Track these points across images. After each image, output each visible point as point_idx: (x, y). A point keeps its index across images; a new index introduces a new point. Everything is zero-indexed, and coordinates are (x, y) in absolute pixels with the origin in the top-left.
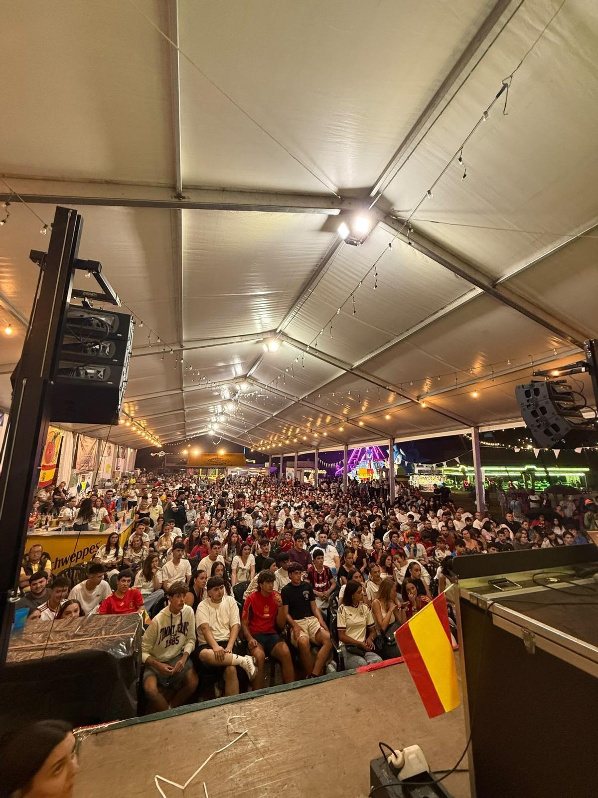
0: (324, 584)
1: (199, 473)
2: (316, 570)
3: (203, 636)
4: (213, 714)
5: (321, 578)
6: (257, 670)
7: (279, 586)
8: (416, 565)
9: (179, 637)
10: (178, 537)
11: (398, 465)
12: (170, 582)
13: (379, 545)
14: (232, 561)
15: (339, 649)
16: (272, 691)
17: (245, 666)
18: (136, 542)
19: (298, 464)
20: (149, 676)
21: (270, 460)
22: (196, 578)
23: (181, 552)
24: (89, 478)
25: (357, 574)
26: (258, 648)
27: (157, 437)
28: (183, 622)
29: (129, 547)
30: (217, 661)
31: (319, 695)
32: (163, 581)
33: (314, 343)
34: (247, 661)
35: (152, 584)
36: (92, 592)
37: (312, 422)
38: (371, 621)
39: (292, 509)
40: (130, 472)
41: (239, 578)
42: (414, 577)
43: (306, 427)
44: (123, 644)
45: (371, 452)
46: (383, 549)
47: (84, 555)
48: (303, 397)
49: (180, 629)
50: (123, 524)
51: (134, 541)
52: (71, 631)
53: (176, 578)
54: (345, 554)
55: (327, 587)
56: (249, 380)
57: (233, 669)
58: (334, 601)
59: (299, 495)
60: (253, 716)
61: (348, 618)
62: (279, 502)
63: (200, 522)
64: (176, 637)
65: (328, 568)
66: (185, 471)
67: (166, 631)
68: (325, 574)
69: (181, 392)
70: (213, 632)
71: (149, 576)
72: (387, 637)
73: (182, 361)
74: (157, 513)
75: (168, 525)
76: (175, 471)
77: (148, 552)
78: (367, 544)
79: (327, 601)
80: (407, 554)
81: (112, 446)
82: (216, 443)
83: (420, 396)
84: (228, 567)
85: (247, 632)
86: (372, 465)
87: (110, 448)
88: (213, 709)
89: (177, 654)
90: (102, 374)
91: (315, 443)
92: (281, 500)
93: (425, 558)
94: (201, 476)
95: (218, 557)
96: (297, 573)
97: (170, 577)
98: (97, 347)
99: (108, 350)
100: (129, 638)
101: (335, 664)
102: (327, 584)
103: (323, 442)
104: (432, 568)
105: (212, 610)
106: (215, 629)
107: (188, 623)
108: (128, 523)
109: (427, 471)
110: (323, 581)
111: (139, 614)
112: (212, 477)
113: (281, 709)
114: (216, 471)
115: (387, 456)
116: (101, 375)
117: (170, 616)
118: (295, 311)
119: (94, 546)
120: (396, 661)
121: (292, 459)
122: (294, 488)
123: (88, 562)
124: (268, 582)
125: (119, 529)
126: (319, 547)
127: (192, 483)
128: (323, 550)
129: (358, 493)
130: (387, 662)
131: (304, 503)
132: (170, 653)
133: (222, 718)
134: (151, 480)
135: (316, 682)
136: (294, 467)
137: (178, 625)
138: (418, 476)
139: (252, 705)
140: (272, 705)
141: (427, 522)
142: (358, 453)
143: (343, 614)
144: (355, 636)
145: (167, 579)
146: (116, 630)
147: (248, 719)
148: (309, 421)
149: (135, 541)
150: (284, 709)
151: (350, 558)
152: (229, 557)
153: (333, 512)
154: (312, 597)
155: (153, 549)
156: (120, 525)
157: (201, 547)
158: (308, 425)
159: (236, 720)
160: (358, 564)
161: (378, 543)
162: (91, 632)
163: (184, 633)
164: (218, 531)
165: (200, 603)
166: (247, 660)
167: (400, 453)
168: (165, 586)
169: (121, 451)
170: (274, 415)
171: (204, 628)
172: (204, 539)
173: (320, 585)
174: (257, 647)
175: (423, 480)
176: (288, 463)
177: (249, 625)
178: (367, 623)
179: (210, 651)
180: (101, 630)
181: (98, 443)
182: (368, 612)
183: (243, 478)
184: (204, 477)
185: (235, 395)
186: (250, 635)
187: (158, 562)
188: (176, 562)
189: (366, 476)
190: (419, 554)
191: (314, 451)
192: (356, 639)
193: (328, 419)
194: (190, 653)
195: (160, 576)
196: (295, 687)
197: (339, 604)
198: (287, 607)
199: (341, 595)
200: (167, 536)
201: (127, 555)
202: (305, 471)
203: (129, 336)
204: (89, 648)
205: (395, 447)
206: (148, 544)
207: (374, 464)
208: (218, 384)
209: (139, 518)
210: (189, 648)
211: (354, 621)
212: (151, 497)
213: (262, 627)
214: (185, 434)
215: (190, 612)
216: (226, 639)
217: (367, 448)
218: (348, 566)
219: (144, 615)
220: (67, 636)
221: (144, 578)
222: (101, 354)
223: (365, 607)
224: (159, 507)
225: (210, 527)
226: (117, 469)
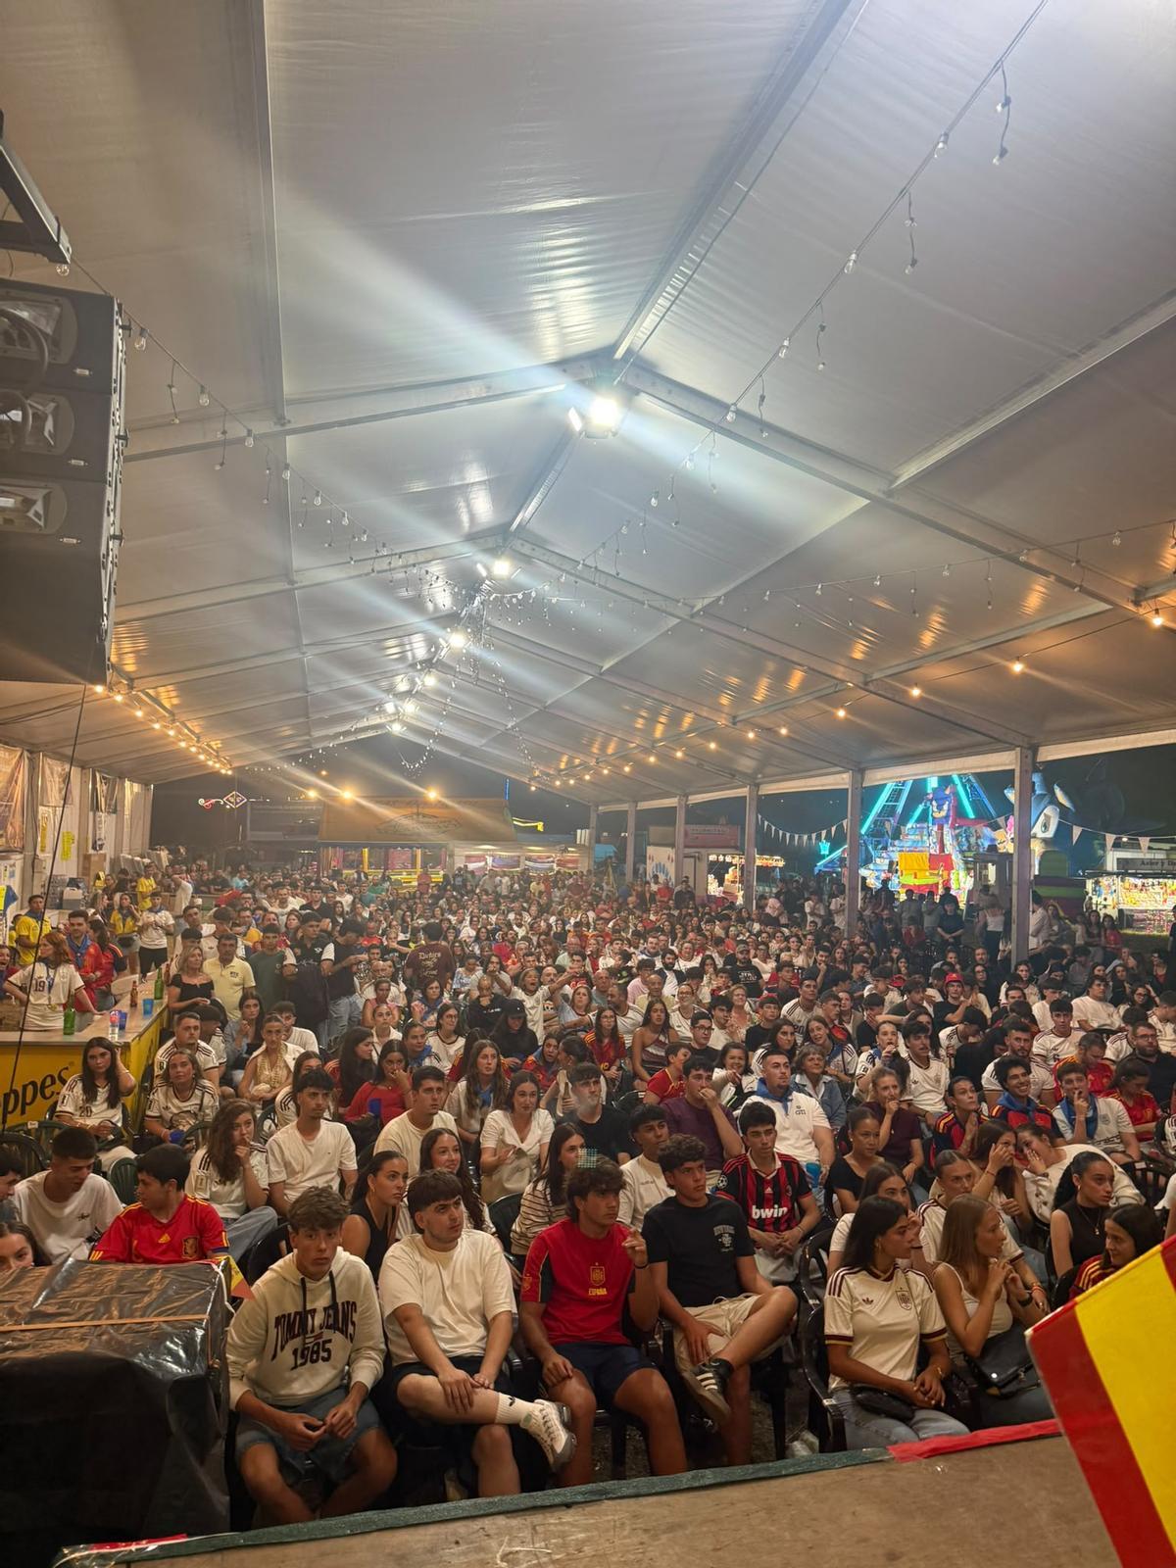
0: (778, 1212)
1: (361, 862)
2: (754, 1166)
3: (405, 1342)
4: (454, 1539)
5: (769, 1190)
6: (574, 1441)
7: (635, 1210)
8: (1097, 1165)
9: (330, 1341)
10: (307, 1056)
11: (1045, 841)
12: (292, 1187)
13: (968, 1098)
14: (480, 1133)
15: (829, 1396)
16: (625, 1491)
17: (535, 1426)
18: (179, 1069)
19: (686, 834)
20: (254, 1441)
21: (593, 821)
22: (375, 1176)
23: (320, 1100)
24: (12, 875)
25: (894, 1182)
26: (574, 1380)
27: (216, 744)
28: (339, 1301)
29: (157, 1082)
30: (452, 1410)
31: (770, 1510)
32: (269, 1185)
33: (756, 391)
34: (541, 1413)
35: (238, 1192)
36: (65, 1207)
37: (737, 689)
38: (937, 1323)
39: (671, 978)
40: (138, 859)
41: (508, 1180)
42: (1089, 1199)
43: (718, 708)
44: (177, 1344)
45: (946, 798)
46: (978, 1112)
47: (24, 1104)
48: (706, 601)
49: (331, 1321)
50: (133, 1014)
51: (171, 1065)
52: (21, 1302)
53: (309, 1175)
54: (853, 1122)
55: (788, 1222)
56: (517, 544)
57: (499, 1432)
58: (813, 1260)
59: (691, 935)
60: (571, 1550)
61: (860, 1311)
62: (627, 957)
63: (374, 1012)
64: (321, 1341)
65: (797, 1163)
66: (313, 857)
67: (293, 1325)
68: (783, 1177)
69: (287, 587)
70: (436, 1332)
71: (228, 1167)
72: (986, 1370)
73: (287, 475)
74: (237, 985)
75: (278, 1020)
76: (283, 854)
77: (217, 1097)
78: (927, 1096)
79: (789, 1260)
80: (1062, 1129)
81: (75, 773)
82: (412, 761)
83: (1147, 589)
84: (470, 1148)
85: (538, 1334)
86: (948, 840)
87: (67, 779)
88: (452, 1527)
89: (331, 1387)
90: (41, 512)
91: (746, 764)
92: (632, 950)
93: (1127, 1144)
94: (366, 871)
95: (436, 1117)
96: (689, 1169)
97: (292, 1172)
98: (16, 415)
99: (49, 425)
100: (192, 1329)
101: (815, 1441)
102: (791, 1210)
103: (777, 758)
104: (1150, 1175)
105: (431, 1268)
106: (439, 1323)
107: (354, 1303)
108: (147, 1012)
109: (1152, 862)
110: (776, 1200)
111: (215, 1267)
112: (403, 876)
113: (655, 1537)
114: (414, 857)
115: (1006, 808)
116: (37, 514)
117: (299, 1284)
118: (683, 274)
119: (52, 1077)
120: (1017, 1433)
121: (667, 816)
122: (676, 913)
123: (40, 1123)
124: (603, 1193)
125: (122, 1028)
126: (763, 1095)
127: (341, 893)
128: (776, 1107)
129: (897, 931)
130: (985, 1434)
131: (708, 961)
132: (307, 1383)
133: (481, 1549)
134: (208, 883)
135: (762, 1475)
136: (672, 845)
137: (325, 1309)
138: (1118, 880)
139: (568, 1523)
140: (628, 1528)
141: (1142, 1030)
142: (897, 800)
143: (842, 1298)
144: (882, 1365)
145: (283, 1176)
146: (149, 1305)
147: (558, 1557)
148: (725, 686)
149: (175, 1066)
150: (664, 1538)
151: (867, 1134)
152: (473, 1122)
153: (808, 988)
154: (745, 1246)
155: (232, 1090)
156: (124, 1016)
157: (381, 1087)
158: (725, 700)
159: (521, 1556)
160: (896, 1152)
161: (964, 1092)
162: (80, 1308)
163: (344, 1332)
164: (433, 1041)
165: (391, 1249)
166: (541, 1411)
167: (1054, 801)
168: (277, 1195)
169: (102, 788)
170: (606, 666)
171: (407, 1319)
172: (391, 1062)
173: (767, 1213)
174: (569, 1377)
175: (1135, 894)
176: (655, 831)
177: (545, 1317)
178: (922, 1324)
179: (429, 1381)
180: (107, 1303)
181: (27, 761)
182: (926, 1297)
183: (506, 880)
184: (375, 874)
185: (473, 598)
186: (547, 1345)
187: (252, 1126)
188: (309, 1127)
189: (925, 877)
190: (1104, 1130)
191: (744, 791)
192: (884, 1371)
193: (796, 678)
194: (369, 1386)
195: (261, 1168)
196: (697, 1484)
197: (830, 1270)
198: (662, 1268)
199: (838, 1241)
200: (273, 1052)
201: (155, 1106)
202: (713, 858)
203: (114, 377)
204: (78, 1348)
205: (1036, 778)
206: (216, 1074)
207: (957, 837)
208: (412, 559)
209: (181, 999)
210: (366, 1373)
211: (879, 1319)
212: (214, 935)
213: (581, 1324)
214: (309, 734)
215: (359, 1276)
216: (478, 1352)
217: (933, 783)
218: (862, 1158)
219: (227, 1269)
220: (12, 1313)
221: (212, 1172)
222: (29, 442)
223: (918, 1281)
224: (240, 965)
225: (406, 1029)
226: (94, 848)
